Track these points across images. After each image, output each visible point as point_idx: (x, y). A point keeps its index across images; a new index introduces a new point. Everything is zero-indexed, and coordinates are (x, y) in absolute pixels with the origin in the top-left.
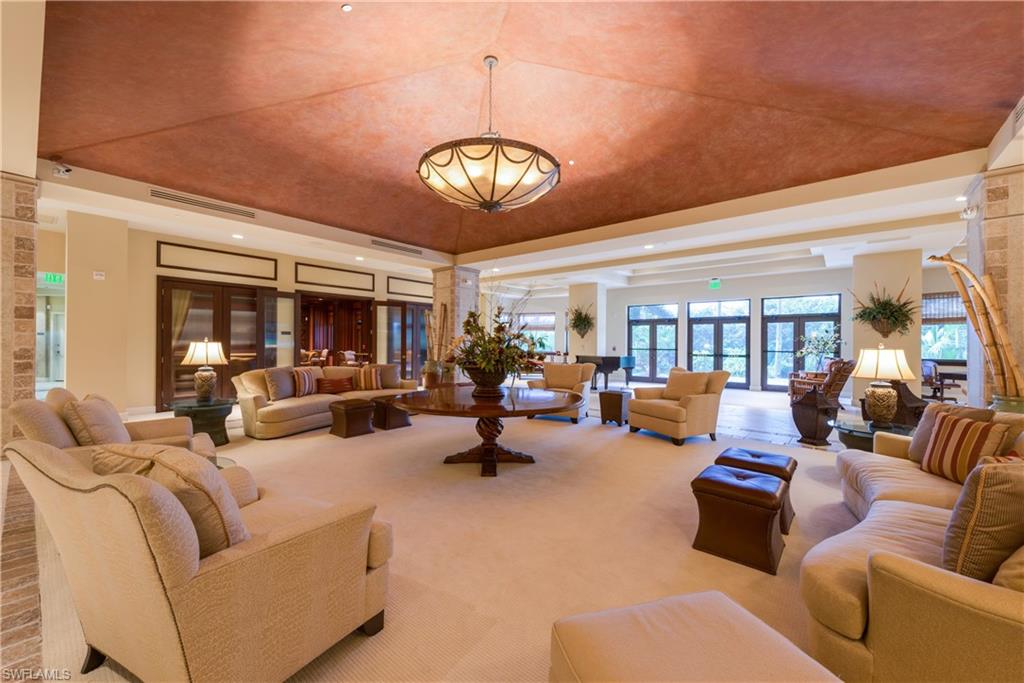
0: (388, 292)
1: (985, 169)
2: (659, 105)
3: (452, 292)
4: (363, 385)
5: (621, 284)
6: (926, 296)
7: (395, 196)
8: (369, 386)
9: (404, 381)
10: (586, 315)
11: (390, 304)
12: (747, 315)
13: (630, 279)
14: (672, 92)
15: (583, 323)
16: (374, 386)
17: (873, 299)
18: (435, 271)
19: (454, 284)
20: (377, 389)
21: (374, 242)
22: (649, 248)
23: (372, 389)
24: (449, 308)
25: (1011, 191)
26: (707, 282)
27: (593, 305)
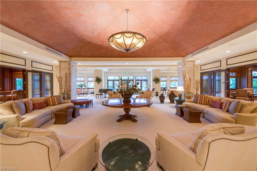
0: (32, 67)
1: (184, 60)
2: (152, 36)
3: (69, 70)
4: (51, 104)
5: (107, 71)
6: (161, 77)
7: (68, 35)
8: (54, 103)
9: (65, 101)
10: (100, 78)
11: (32, 71)
12: (133, 79)
13: (109, 70)
14: (156, 35)
15: (98, 80)
16: (56, 104)
17: (155, 77)
18: (60, 62)
19: (70, 67)
20: (57, 105)
21: (46, 48)
22: (127, 64)
23: (55, 105)
24: (68, 74)
25: (186, 64)
26: (126, 72)
27: (101, 75)
